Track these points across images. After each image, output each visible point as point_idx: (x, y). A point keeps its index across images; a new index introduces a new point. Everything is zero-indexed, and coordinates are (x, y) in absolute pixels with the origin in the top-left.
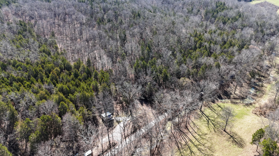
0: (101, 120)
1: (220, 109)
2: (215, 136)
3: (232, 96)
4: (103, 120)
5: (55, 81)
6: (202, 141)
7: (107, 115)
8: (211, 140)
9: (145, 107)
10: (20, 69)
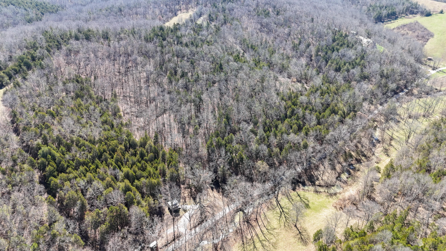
0: (167, 208)
1: (298, 198)
2: (284, 232)
3: (317, 183)
4: (169, 209)
5: (120, 163)
6: (268, 237)
7: (174, 203)
8: (278, 235)
9: (215, 193)
10: (83, 149)
